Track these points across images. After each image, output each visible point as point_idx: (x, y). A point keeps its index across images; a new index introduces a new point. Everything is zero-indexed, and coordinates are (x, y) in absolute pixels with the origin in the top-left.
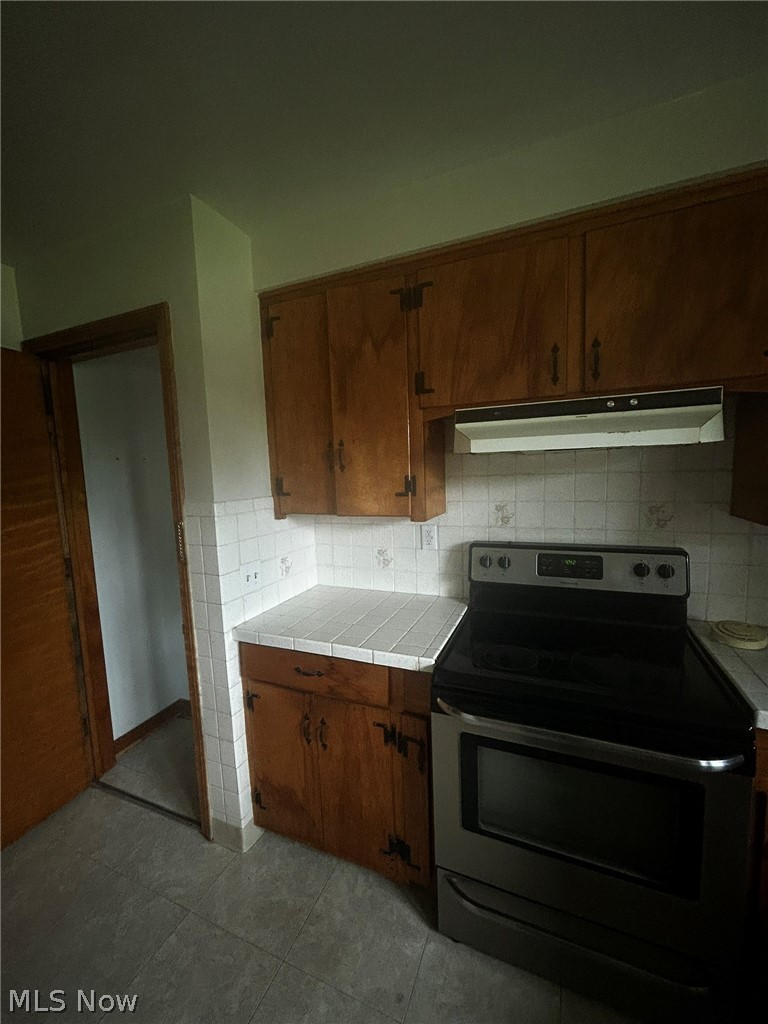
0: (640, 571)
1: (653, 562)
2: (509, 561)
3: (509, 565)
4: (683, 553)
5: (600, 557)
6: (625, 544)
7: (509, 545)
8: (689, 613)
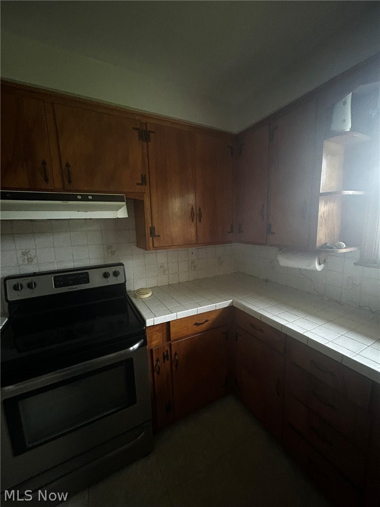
0: (106, 275)
1: (111, 270)
2: (35, 283)
3: (35, 286)
4: (122, 264)
5: (87, 272)
6: (99, 264)
7: (35, 274)
8: (128, 289)
